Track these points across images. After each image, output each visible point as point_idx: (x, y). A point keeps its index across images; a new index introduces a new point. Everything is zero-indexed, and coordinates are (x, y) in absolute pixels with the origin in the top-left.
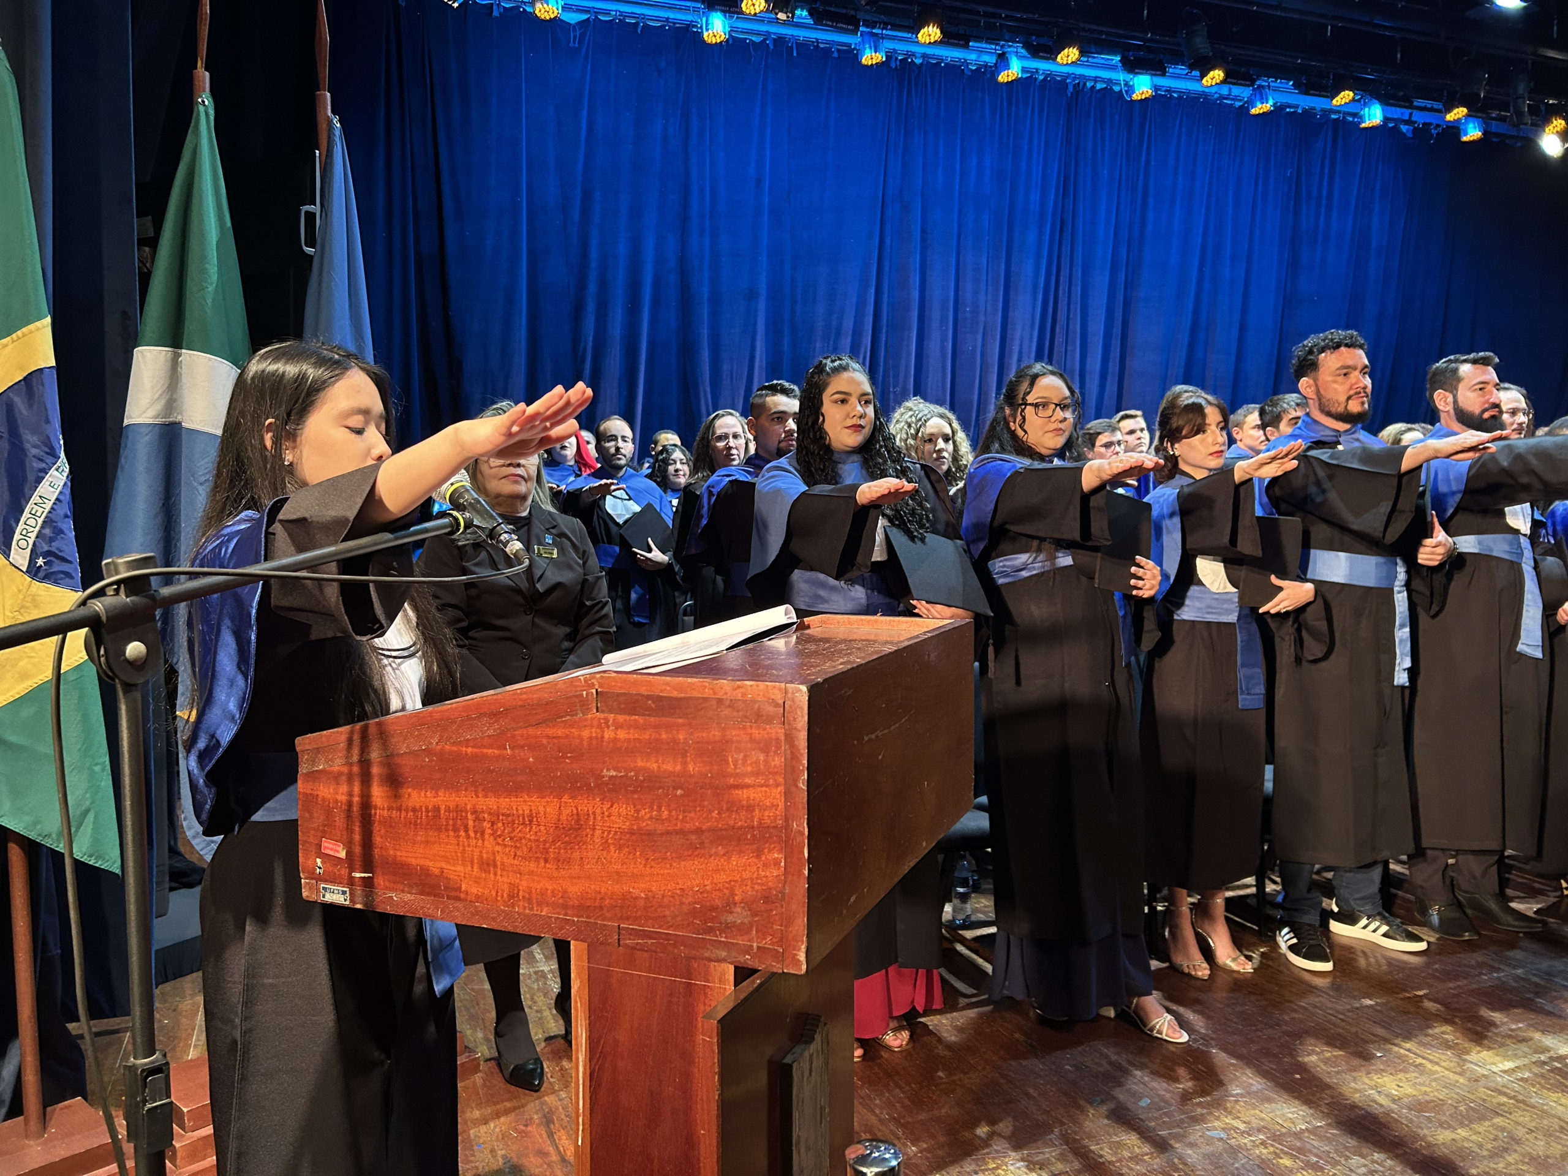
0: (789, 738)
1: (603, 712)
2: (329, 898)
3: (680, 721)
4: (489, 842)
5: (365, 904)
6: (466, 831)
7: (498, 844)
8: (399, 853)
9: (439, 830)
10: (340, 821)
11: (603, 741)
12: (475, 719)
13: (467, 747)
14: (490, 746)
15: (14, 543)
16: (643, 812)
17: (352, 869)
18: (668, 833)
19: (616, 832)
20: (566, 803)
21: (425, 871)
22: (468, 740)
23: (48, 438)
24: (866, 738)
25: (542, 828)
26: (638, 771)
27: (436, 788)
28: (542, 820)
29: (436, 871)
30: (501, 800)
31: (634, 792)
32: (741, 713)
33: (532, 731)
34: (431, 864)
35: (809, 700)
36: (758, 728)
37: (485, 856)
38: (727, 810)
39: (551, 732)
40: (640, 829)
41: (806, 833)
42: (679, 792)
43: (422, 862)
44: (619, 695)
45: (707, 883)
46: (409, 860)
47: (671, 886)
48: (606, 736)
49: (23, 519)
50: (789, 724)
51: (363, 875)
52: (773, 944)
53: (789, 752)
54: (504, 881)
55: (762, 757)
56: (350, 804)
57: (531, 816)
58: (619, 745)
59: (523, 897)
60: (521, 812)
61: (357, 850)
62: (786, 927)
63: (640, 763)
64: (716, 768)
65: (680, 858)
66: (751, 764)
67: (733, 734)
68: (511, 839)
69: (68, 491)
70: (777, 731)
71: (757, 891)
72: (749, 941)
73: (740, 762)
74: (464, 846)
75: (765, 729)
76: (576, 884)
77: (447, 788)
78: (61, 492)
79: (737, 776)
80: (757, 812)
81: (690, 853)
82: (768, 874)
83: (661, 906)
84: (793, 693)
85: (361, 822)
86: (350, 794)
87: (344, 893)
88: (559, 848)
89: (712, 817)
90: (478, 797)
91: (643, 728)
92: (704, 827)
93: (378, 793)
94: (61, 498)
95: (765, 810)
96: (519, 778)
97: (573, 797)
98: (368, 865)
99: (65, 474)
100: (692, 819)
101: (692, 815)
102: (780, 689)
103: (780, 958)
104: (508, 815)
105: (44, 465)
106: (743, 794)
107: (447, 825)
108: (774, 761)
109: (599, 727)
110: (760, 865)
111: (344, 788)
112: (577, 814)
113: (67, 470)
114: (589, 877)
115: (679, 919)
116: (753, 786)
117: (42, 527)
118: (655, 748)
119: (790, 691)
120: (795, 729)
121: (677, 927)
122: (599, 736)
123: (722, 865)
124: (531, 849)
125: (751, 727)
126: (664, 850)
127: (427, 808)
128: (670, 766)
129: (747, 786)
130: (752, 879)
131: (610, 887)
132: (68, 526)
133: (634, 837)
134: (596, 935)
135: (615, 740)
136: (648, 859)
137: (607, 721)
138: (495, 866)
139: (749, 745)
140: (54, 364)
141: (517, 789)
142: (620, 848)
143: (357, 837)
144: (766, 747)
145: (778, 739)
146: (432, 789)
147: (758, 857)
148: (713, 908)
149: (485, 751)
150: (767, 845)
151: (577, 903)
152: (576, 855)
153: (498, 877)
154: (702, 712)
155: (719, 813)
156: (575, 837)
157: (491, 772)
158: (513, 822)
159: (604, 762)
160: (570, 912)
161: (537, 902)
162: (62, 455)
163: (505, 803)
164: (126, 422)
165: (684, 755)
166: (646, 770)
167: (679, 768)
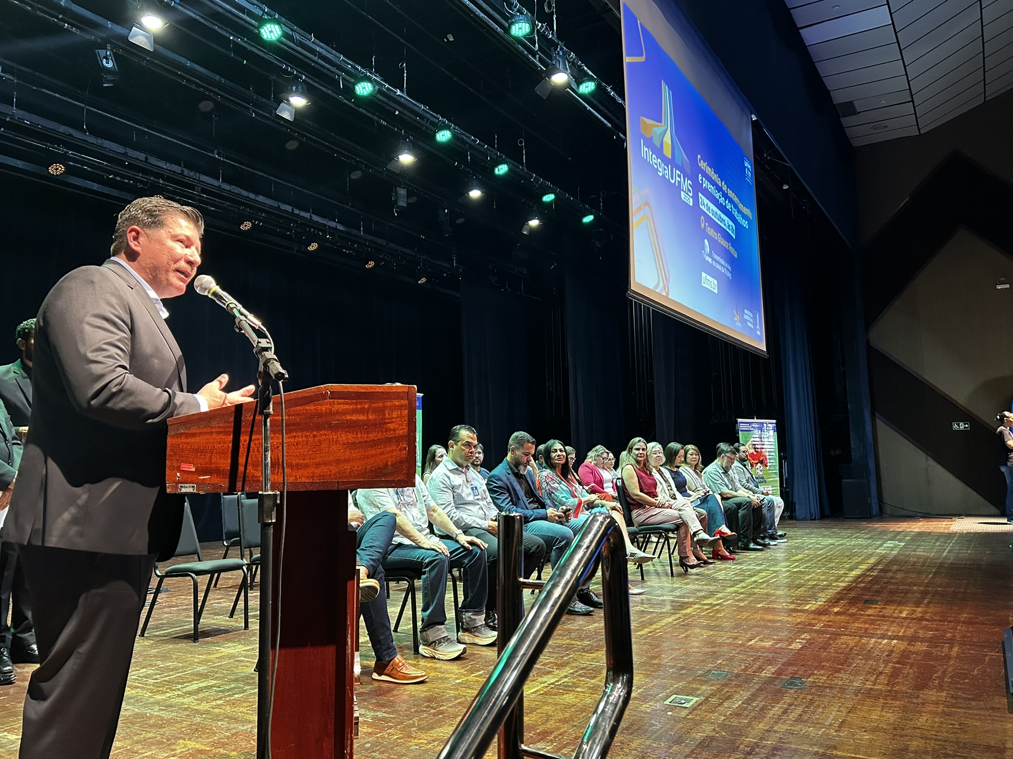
0: (410, 404)
1: (332, 399)
2: (183, 490)
3: (366, 401)
11: (332, 410)
16: (350, 436)
17: (198, 476)
18: (360, 442)
20: (314, 435)
25: (301, 447)
26: (347, 420)
28: (301, 444)
31: (345, 428)
32: (390, 397)
33: (298, 408)
36: (398, 401)
38: (385, 431)
39: (306, 408)
40: (348, 442)
42: (365, 427)
44: (339, 392)
45: (376, 459)
47: (362, 462)
48: (333, 408)
50: (410, 399)
51: (205, 477)
52: (403, 478)
53: (410, 409)
55: (399, 411)
58: (339, 411)
62: (408, 471)
63: (348, 418)
64: (380, 417)
65: (366, 451)
66: (395, 414)
67: (388, 404)
70: (405, 402)
71: (396, 460)
72: (394, 478)
73: (390, 414)
75: (400, 402)
76: (318, 467)
79: (389, 419)
81: (370, 449)
82: (401, 453)
83: (356, 471)
84: (411, 388)
87: (193, 487)
88: (310, 454)
89: (379, 435)
91: (350, 404)
92: (376, 439)
95: (399, 430)
96: (292, 428)
97: (317, 433)
101: (371, 435)
106: (392, 425)
108: (404, 412)
109: (330, 404)
110: (398, 450)
112: (320, 439)
114: (324, 464)
115: (365, 474)
118: (355, 411)
121: (364, 478)
122: (330, 408)
123: (383, 452)
125: (395, 401)
126: (358, 449)
128: (362, 417)
129: (393, 422)
130: (394, 456)
131: (333, 467)
133: (346, 445)
134: (327, 486)
135: (337, 410)
136: (353, 452)
137: (334, 402)
139: (394, 408)
142: (339, 451)
144: (400, 407)
145: (405, 405)
147: (397, 447)
148: (379, 468)
150: (401, 443)
151: (319, 475)
152: (318, 456)
155: (382, 433)
159: (332, 418)
160: (316, 477)
161: (300, 476)
165: (368, 413)
166: (351, 419)
167: (365, 418)
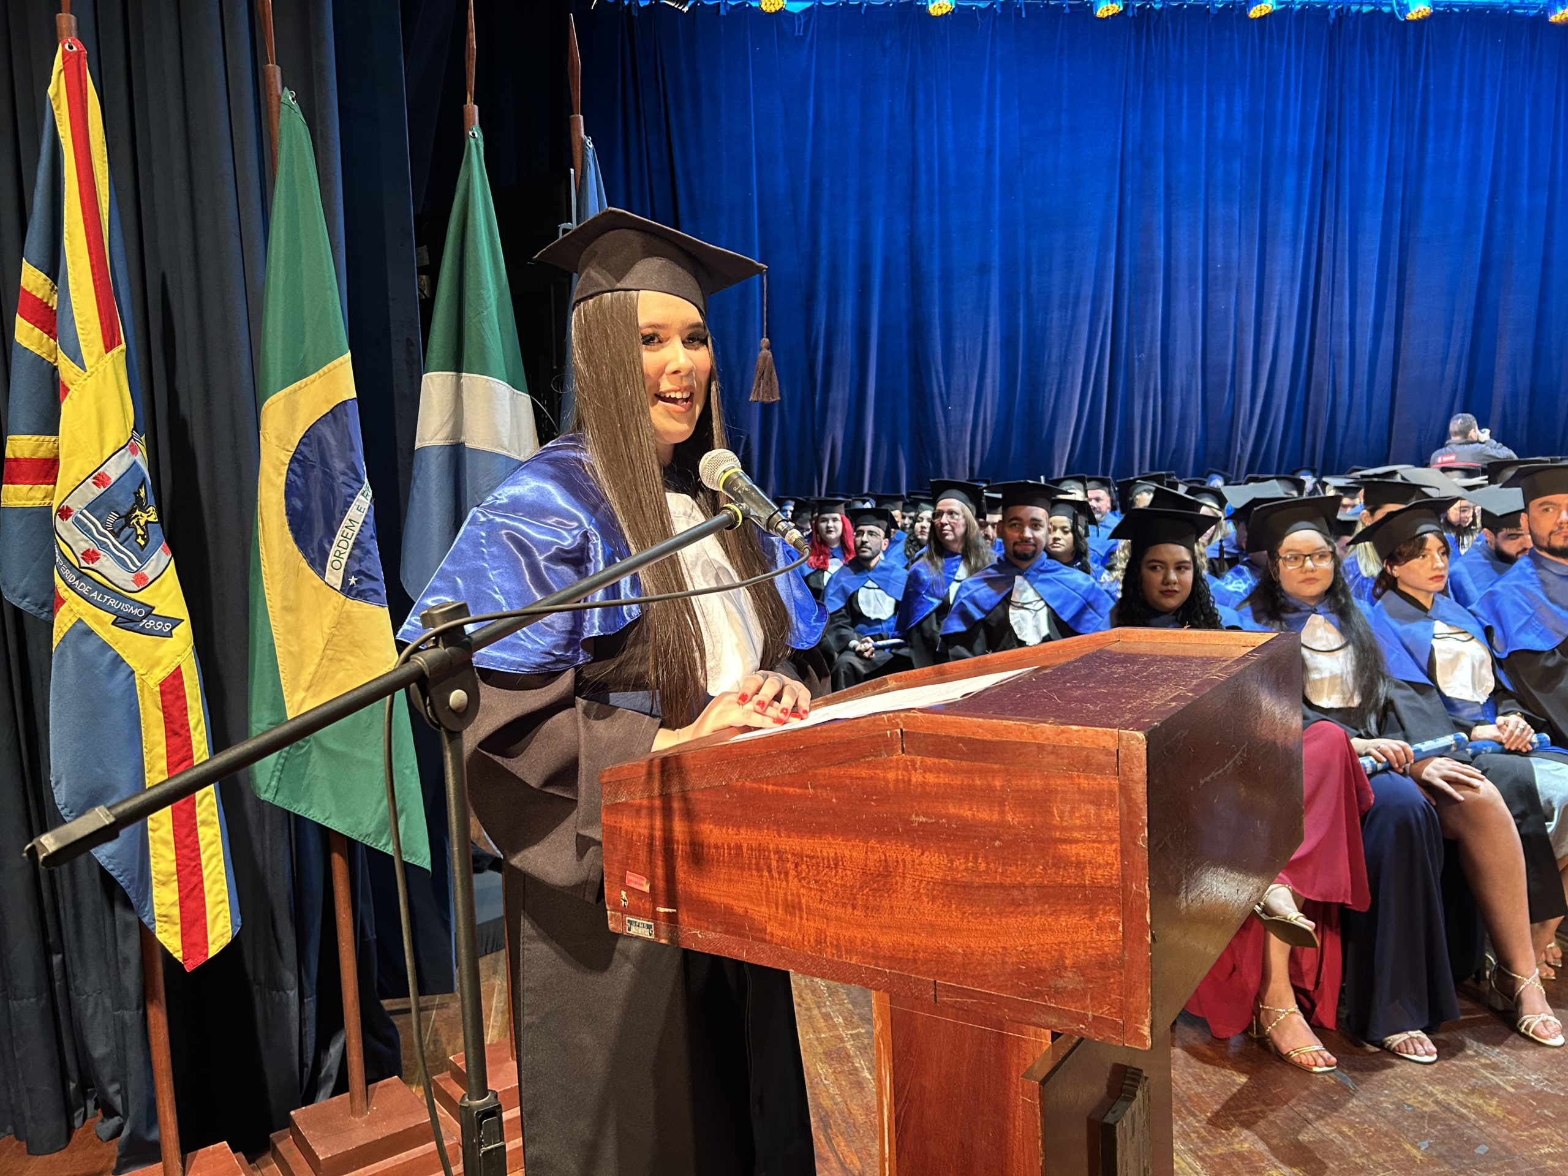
0: (1125, 790)
1: (909, 753)
2: (634, 931)
3: (996, 766)
4: (793, 884)
5: (671, 940)
6: (770, 871)
7: (803, 886)
8: (702, 890)
9: (742, 868)
10: (643, 855)
11: (910, 785)
12: (775, 756)
13: (768, 784)
14: (791, 785)
15: (329, 564)
16: (958, 862)
17: (655, 904)
18: (986, 886)
19: (928, 883)
20: (872, 847)
21: (729, 911)
22: (768, 777)
23: (353, 464)
24: (1202, 782)
25: (849, 873)
26: (948, 817)
27: (738, 826)
28: (848, 864)
29: (741, 911)
30: (805, 841)
31: (944, 840)
32: (1066, 761)
33: (834, 770)
34: (734, 903)
35: (1147, 749)
36: (1087, 778)
37: (789, 898)
38: (1054, 865)
39: (853, 772)
40: (954, 880)
41: (1148, 897)
42: (997, 843)
43: (726, 901)
44: (925, 736)
45: (1031, 942)
46: (713, 898)
47: (992, 943)
48: (914, 780)
49: (336, 542)
50: (1125, 775)
51: (667, 910)
52: (1111, 1014)
53: (1125, 806)
54: (812, 925)
55: (1092, 809)
56: (652, 837)
57: (836, 859)
58: (928, 789)
59: (831, 943)
60: (825, 854)
61: (661, 884)
62: (1126, 996)
63: (952, 810)
64: (1038, 819)
65: (1000, 914)
66: (1080, 817)
67: (1059, 783)
68: (816, 882)
69: (372, 514)
70: (1111, 782)
71: (1091, 956)
72: (1083, 1009)
73: (1067, 814)
74: (767, 887)
75: (1095, 779)
76: (887, 934)
77: (748, 826)
78: (367, 516)
79: (1064, 829)
80: (1088, 870)
81: (1012, 909)
82: (1103, 938)
83: (980, 963)
84: (1128, 741)
85: (664, 857)
86: (652, 828)
87: (649, 927)
88: (868, 895)
89: (1036, 873)
90: (780, 836)
91: (956, 772)
92: (1027, 883)
93: (679, 827)
94: (367, 520)
95: (1098, 868)
96: (822, 819)
97: (881, 842)
98: (671, 901)
99: (369, 498)
100: (1013, 873)
101: (1013, 869)
102: (1112, 735)
103: (1121, 1030)
104: (813, 857)
105: (350, 491)
106: (1072, 851)
107: (750, 863)
108: (1107, 814)
109: (906, 769)
110: (1094, 927)
111: (644, 822)
112: (886, 860)
113: (370, 494)
114: (900, 928)
115: (1002, 979)
116: (1083, 841)
117: (352, 549)
118: (969, 794)
119: (1125, 737)
120: (1132, 780)
121: (1000, 988)
122: (906, 778)
123: (1050, 925)
124: (837, 894)
125: (1078, 776)
126: (982, 905)
127: (729, 846)
128: (985, 814)
129: (1076, 841)
130: (1085, 943)
131: (921, 940)
132: (373, 546)
133: (948, 889)
134: (910, 989)
135: (923, 784)
136: (964, 913)
137: (913, 763)
138: (800, 909)
139: (1077, 797)
140: (355, 396)
141: (820, 831)
142: (934, 899)
143: (660, 872)
144: (1097, 799)
145: (1111, 791)
146: (733, 826)
147: (1091, 918)
148: (1041, 971)
149: (786, 789)
150: (1101, 907)
151: (888, 954)
152: (886, 903)
153: (804, 921)
154: (1021, 758)
155: (1044, 869)
156: (884, 885)
157: (793, 811)
158: (818, 863)
159: (912, 807)
160: (881, 963)
161: (846, 950)
162: (366, 480)
163: (807, 844)
164: (418, 445)
165: (1002, 804)
166: (958, 817)
167: (996, 817)
